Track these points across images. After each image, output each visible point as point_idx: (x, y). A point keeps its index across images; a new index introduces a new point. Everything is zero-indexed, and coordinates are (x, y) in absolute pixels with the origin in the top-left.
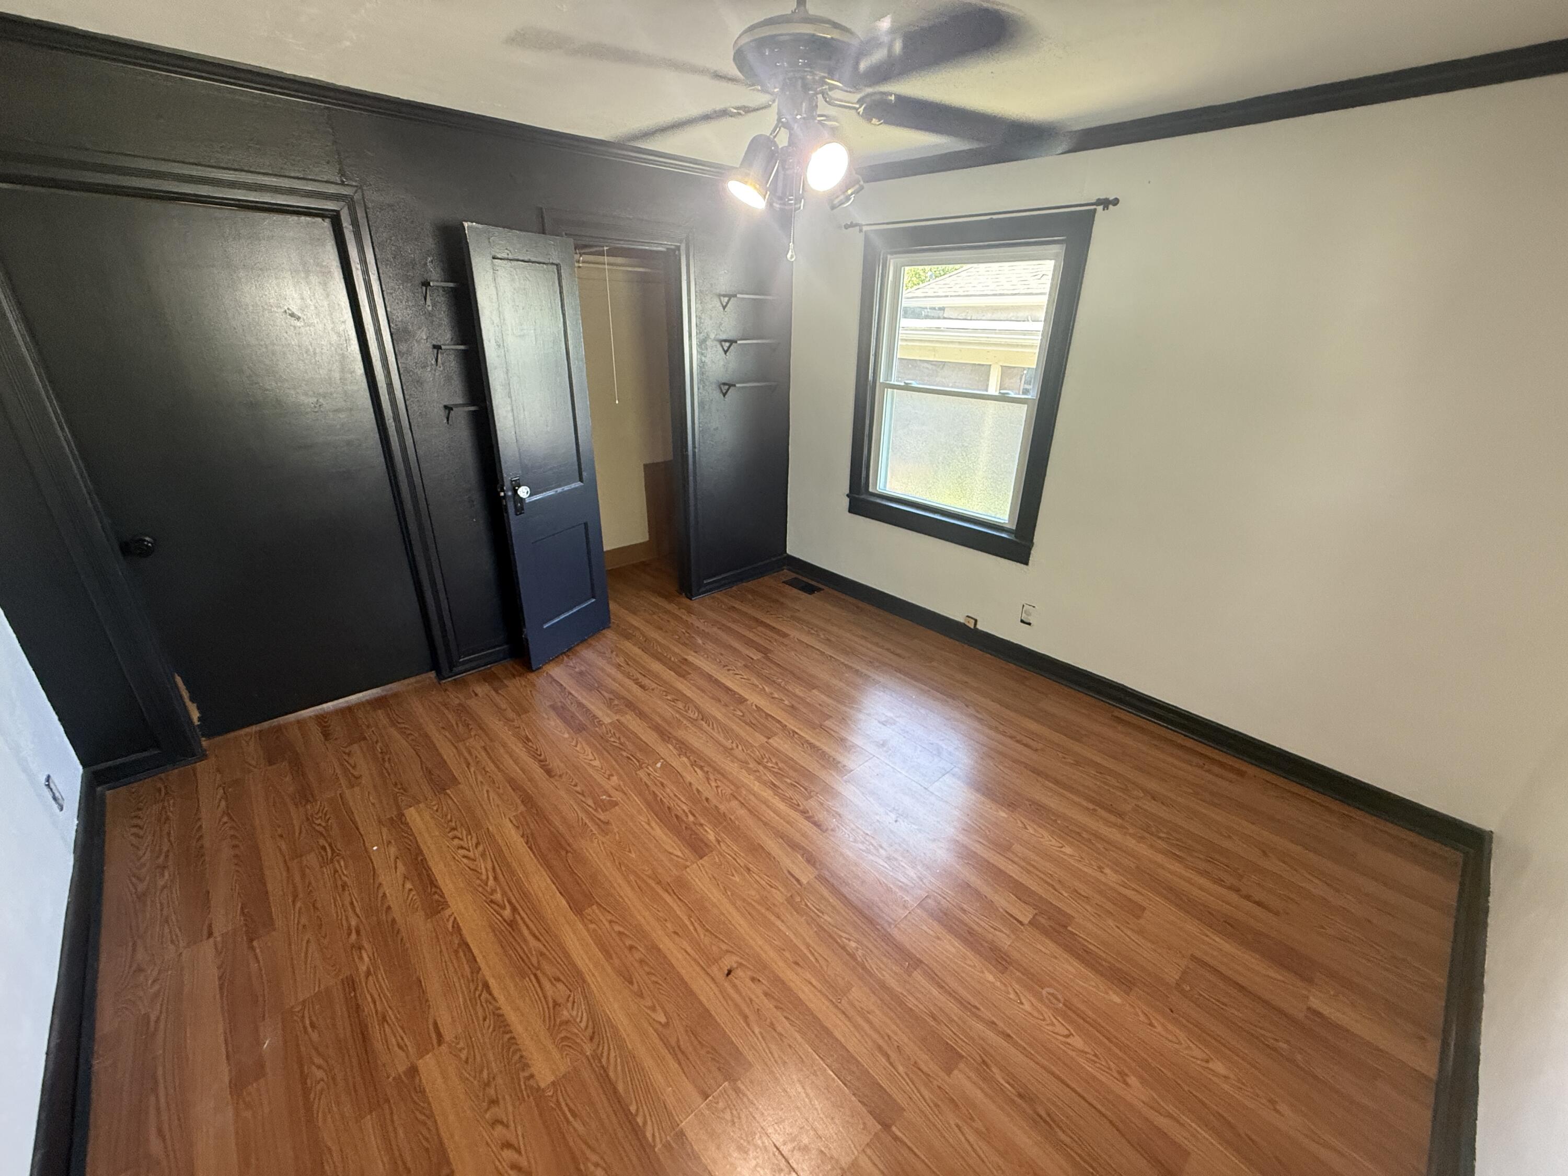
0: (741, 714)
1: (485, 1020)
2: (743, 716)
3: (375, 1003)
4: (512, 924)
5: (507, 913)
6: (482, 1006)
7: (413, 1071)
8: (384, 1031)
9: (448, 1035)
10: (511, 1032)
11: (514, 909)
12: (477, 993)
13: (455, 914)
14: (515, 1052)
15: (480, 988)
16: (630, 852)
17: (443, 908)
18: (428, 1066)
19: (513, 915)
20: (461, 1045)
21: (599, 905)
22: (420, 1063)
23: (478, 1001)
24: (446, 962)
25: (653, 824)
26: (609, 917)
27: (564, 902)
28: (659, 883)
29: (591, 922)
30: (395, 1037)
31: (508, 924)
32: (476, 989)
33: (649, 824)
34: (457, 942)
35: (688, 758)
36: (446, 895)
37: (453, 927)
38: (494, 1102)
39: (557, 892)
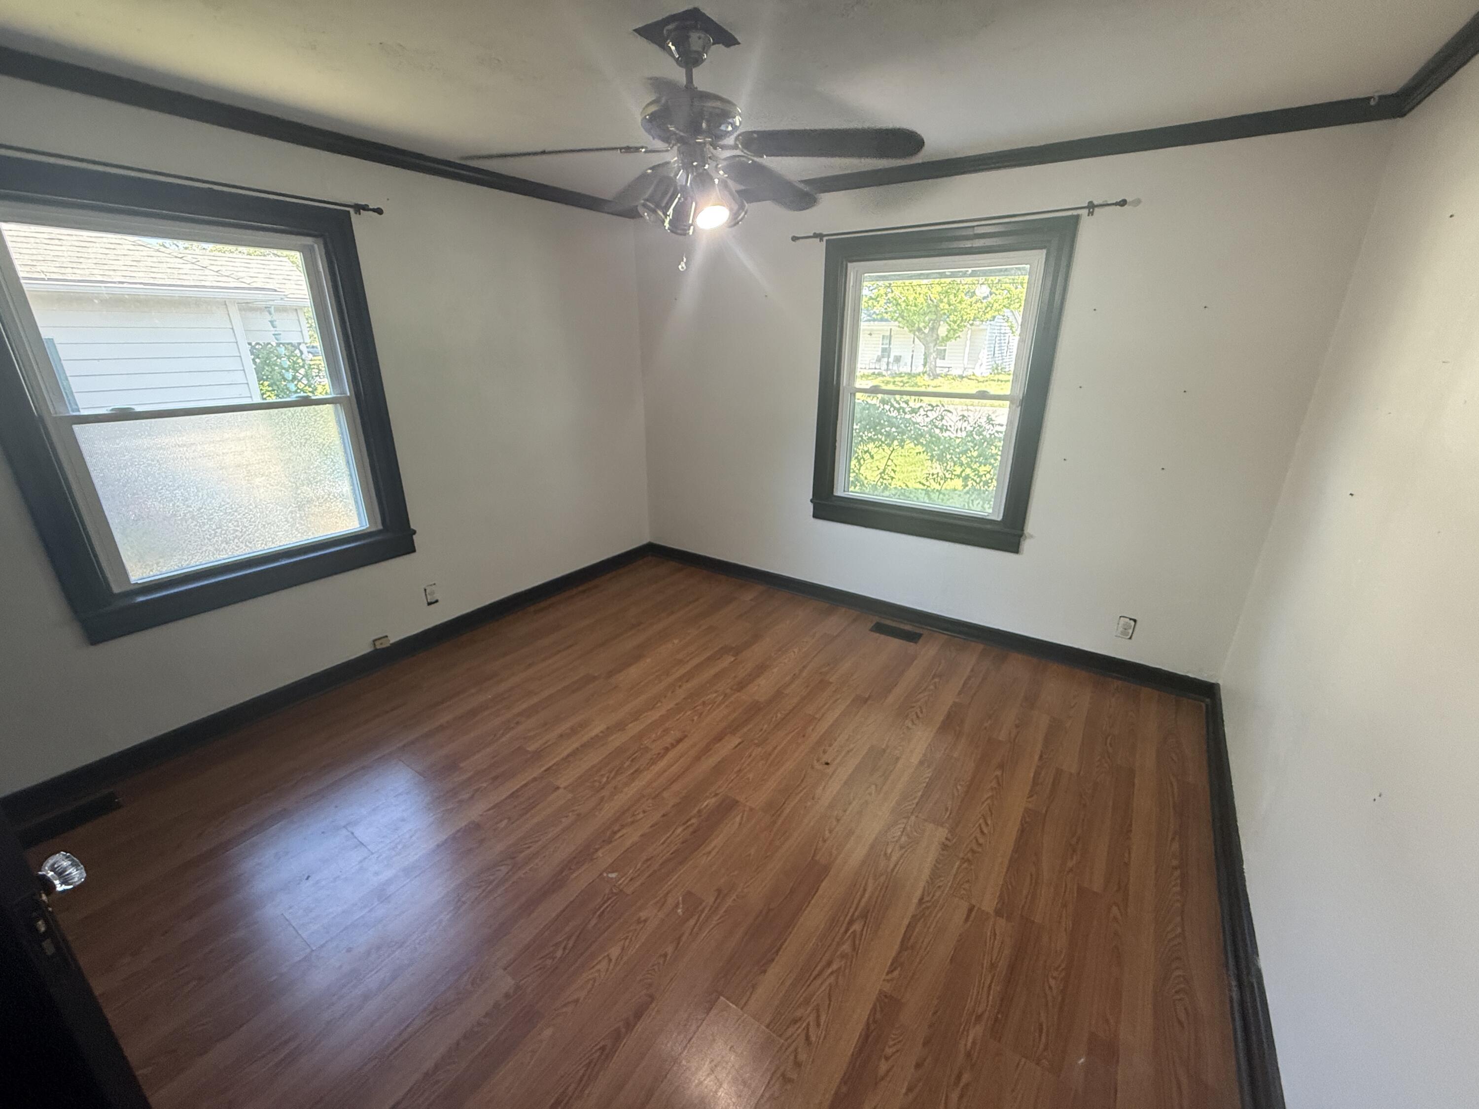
0: (506, 821)
1: (939, 887)
2: (509, 818)
3: (990, 986)
4: (864, 916)
5: (857, 927)
6: (933, 896)
7: (998, 913)
8: (997, 957)
9: (964, 906)
10: (935, 865)
11: (851, 923)
12: (929, 904)
13: (884, 977)
14: (943, 855)
15: (924, 906)
16: (749, 855)
17: (886, 996)
18: (988, 904)
19: (856, 919)
20: (963, 892)
21: (814, 856)
22: (991, 911)
23: (933, 900)
24: (925, 950)
25: (709, 849)
26: (821, 843)
27: (823, 884)
28: (774, 822)
29: (831, 854)
30: (993, 944)
31: (866, 919)
32: (928, 908)
33: (710, 852)
34: (906, 953)
35: (597, 850)
36: (871, 1006)
37: (895, 969)
38: (973, 851)
39: (817, 895)
